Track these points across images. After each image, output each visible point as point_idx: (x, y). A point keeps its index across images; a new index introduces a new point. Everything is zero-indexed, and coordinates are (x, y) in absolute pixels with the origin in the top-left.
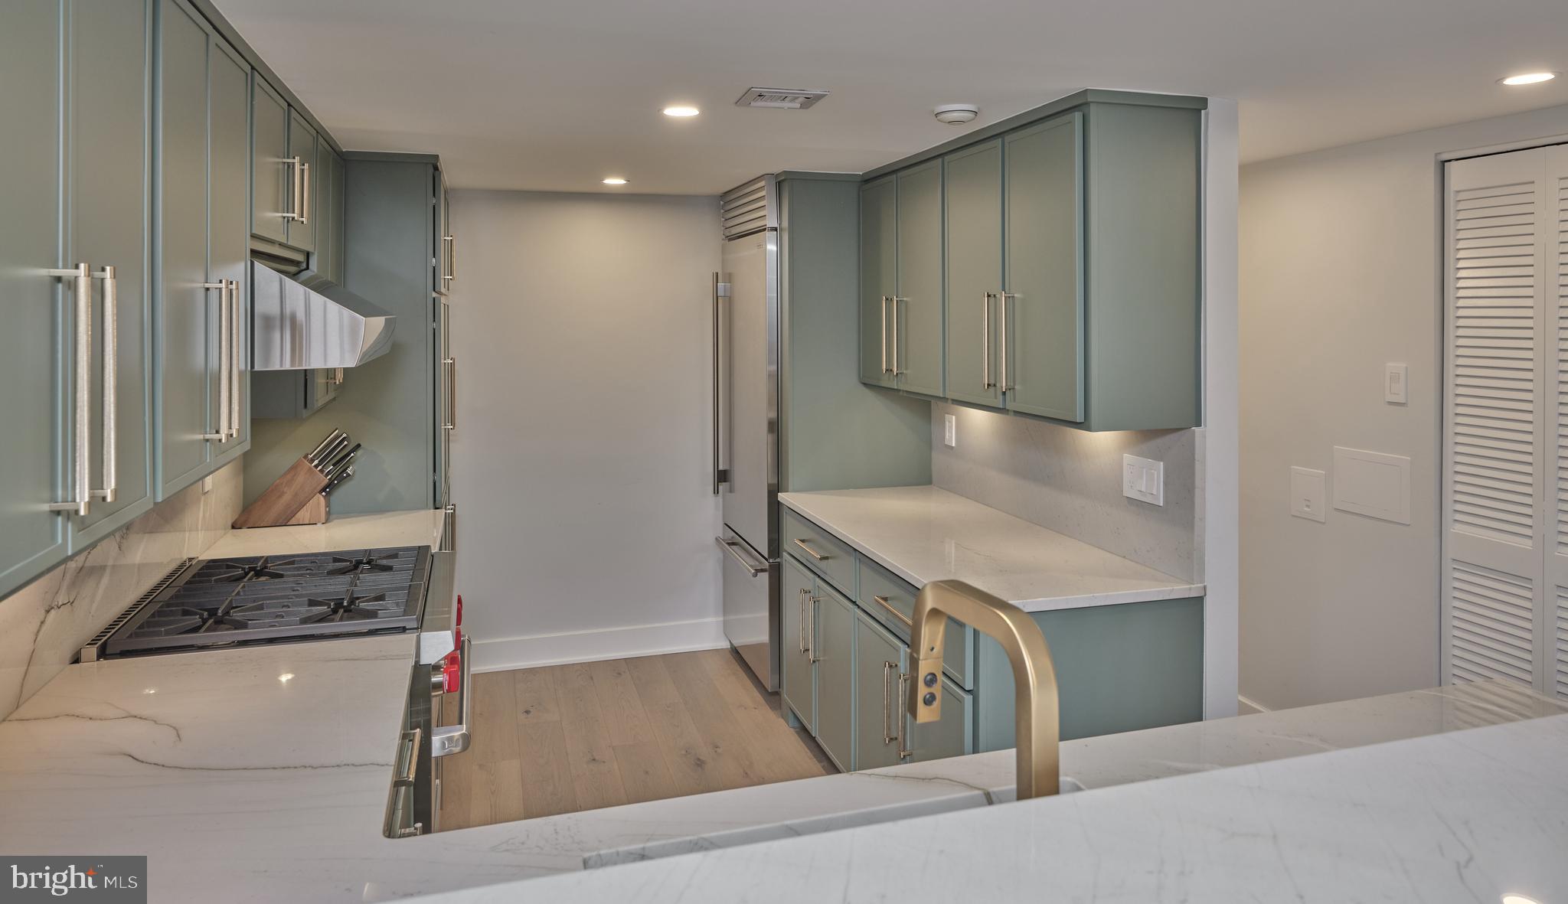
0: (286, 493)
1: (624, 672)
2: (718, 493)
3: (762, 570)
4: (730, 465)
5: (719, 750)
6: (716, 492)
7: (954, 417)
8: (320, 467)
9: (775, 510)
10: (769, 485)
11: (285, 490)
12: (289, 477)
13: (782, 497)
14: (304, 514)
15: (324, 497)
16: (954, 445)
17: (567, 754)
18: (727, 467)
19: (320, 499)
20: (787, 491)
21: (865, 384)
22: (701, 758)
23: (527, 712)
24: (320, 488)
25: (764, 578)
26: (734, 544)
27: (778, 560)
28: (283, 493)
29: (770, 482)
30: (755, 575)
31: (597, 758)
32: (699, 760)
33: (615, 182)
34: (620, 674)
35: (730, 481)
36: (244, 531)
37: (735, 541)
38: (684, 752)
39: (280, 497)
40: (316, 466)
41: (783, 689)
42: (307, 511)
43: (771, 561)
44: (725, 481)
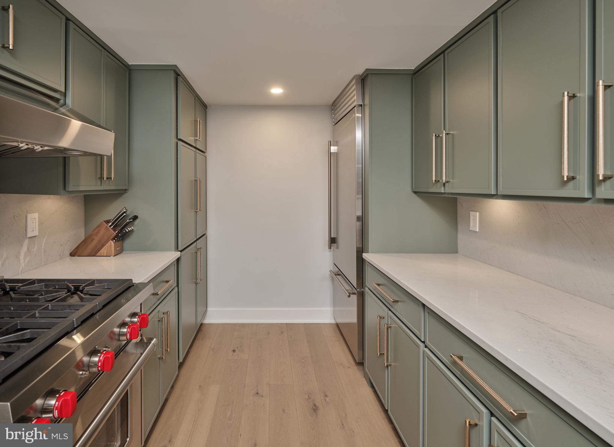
0: (95, 239)
1: (285, 332)
2: (331, 249)
3: (354, 294)
4: (337, 236)
5: (327, 399)
6: (330, 248)
7: (478, 213)
8: (112, 227)
9: (361, 263)
10: (357, 248)
11: (95, 237)
12: (96, 231)
13: (365, 255)
14: (103, 251)
15: (114, 243)
16: (478, 231)
17: (245, 386)
18: (335, 236)
19: (112, 243)
20: (369, 253)
21: (415, 193)
22: (316, 404)
23: (234, 351)
24: (112, 237)
25: (354, 298)
26: (339, 275)
27: (362, 290)
28: (94, 239)
29: (357, 246)
30: (349, 296)
31: (259, 392)
32: (315, 405)
33: (277, 91)
34: (282, 333)
35: (337, 243)
36: (76, 258)
37: (339, 273)
38: (307, 397)
39: (92, 241)
40: (110, 226)
41: (365, 361)
42: (105, 249)
43: (358, 290)
44: (334, 243)
